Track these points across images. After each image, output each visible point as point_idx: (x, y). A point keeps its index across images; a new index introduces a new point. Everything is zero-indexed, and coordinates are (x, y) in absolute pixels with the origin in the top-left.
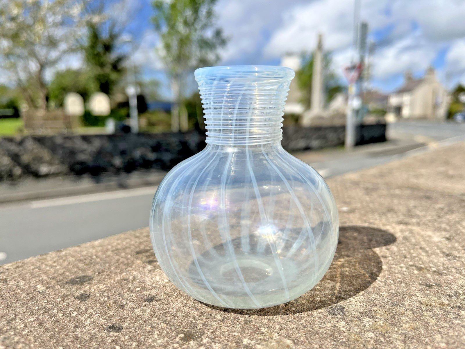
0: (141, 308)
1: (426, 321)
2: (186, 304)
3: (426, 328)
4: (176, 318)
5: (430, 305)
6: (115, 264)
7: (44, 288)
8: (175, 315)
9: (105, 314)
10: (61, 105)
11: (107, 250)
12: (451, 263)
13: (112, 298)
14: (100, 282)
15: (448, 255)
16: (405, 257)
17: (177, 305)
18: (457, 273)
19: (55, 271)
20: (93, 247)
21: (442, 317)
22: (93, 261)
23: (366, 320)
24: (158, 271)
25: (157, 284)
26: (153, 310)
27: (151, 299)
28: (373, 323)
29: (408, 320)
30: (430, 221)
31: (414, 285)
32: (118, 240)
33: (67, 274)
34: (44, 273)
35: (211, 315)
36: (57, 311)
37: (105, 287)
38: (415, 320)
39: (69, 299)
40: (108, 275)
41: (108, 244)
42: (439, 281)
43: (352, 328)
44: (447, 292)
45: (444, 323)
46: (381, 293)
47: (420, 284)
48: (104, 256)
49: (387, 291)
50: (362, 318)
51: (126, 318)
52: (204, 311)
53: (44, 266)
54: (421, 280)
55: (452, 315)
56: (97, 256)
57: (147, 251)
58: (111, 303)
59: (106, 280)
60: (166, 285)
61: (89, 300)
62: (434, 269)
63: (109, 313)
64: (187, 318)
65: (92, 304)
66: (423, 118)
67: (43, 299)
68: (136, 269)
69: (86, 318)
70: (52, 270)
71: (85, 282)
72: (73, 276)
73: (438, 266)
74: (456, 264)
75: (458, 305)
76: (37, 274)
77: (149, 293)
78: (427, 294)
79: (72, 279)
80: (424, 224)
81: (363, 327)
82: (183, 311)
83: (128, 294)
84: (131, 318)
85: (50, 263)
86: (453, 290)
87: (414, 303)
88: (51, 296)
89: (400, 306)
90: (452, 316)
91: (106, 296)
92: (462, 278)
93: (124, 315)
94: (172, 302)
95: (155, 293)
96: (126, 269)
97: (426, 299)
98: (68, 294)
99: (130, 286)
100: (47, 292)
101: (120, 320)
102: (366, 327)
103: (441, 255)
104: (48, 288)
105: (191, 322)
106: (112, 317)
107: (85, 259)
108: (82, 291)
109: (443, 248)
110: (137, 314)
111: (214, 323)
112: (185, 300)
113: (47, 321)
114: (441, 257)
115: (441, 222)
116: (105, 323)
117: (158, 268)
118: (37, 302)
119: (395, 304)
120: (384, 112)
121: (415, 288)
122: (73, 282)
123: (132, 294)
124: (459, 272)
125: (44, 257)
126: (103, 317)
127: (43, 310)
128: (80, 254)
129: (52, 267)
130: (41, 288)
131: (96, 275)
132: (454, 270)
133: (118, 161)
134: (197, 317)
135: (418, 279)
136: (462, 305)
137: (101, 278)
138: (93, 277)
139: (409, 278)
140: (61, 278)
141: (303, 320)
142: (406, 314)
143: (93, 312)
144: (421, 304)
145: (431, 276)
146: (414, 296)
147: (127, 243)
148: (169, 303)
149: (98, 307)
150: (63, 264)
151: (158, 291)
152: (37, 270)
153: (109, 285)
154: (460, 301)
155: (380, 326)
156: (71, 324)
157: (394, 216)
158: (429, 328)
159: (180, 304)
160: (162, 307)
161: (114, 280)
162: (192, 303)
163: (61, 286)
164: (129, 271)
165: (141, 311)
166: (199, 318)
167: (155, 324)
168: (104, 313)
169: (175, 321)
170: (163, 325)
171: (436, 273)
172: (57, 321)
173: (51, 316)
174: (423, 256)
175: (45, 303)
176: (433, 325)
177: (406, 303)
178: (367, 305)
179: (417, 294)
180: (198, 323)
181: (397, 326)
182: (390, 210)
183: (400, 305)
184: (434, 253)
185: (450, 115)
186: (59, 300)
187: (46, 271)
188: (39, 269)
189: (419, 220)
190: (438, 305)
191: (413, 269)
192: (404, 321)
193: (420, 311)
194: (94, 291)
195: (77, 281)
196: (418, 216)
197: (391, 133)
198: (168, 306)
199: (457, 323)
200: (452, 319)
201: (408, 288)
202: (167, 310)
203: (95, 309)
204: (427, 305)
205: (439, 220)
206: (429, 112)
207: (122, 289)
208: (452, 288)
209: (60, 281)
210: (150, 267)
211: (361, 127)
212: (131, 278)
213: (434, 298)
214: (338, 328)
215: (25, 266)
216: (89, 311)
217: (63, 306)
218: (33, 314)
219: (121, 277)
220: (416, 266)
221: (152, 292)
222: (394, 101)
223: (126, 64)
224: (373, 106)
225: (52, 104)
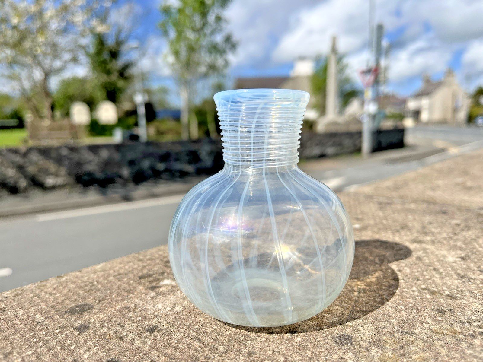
0: (142, 339)
1: (437, 351)
2: (188, 334)
3: (436, 359)
4: (178, 350)
5: (441, 334)
6: (117, 291)
7: (43, 318)
8: (176, 348)
9: (105, 347)
10: (67, 114)
11: (109, 276)
12: (465, 286)
13: (113, 329)
14: (100, 311)
15: (462, 277)
16: (418, 280)
17: (179, 335)
18: (471, 297)
19: (54, 299)
20: (95, 272)
21: (454, 346)
22: (94, 287)
23: (374, 351)
24: (160, 298)
25: (159, 313)
26: (154, 341)
27: (152, 330)
28: (381, 354)
29: (418, 350)
30: (445, 239)
31: (426, 311)
32: (120, 263)
33: (67, 302)
34: (43, 302)
35: (214, 347)
36: (55, 344)
37: (105, 317)
38: (425, 351)
39: (68, 330)
40: (109, 303)
41: (110, 269)
42: (452, 307)
43: (360, 360)
44: (460, 319)
45: (455, 353)
46: (391, 321)
47: (432, 310)
48: (106, 281)
49: (397, 318)
50: (370, 348)
51: (126, 351)
52: (207, 342)
53: (43, 294)
54: (433, 305)
55: (464, 344)
56: (98, 282)
57: (150, 276)
58: (111, 335)
59: (107, 308)
60: (168, 313)
61: (88, 331)
62: (447, 293)
63: (108, 345)
64: (188, 351)
65: (91, 335)
66: (442, 122)
67: (41, 330)
68: (138, 296)
69: (85, 351)
70: (52, 298)
71: (85, 311)
72: (73, 305)
73: (451, 290)
74: (471, 287)
75: (471, 332)
76: (36, 302)
77: (150, 322)
78: (439, 321)
79: (71, 308)
80: (439, 242)
81: (370, 358)
82: (185, 342)
83: (129, 324)
84: (131, 352)
85: (50, 290)
86: (466, 316)
87: (425, 331)
88: (50, 327)
89: (410, 335)
90: (464, 345)
91: (106, 326)
92: (477, 303)
93: (124, 348)
94: (174, 332)
95: (157, 322)
96: (128, 296)
97: (437, 327)
98: (67, 325)
99: (131, 315)
100: (46, 323)
101: (119, 354)
102: (374, 359)
103: (455, 277)
104: (47, 318)
105: (193, 354)
106: (112, 349)
107: (86, 286)
108: (81, 322)
109: (458, 269)
110: (137, 346)
111: (216, 356)
112: (187, 330)
113: (45, 354)
114: (455, 279)
115: (456, 240)
116: (104, 357)
117: (160, 295)
118: (35, 334)
119: (405, 332)
120: (401, 117)
121: (426, 314)
122: (72, 311)
123: (133, 324)
124: (473, 296)
125: (44, 283)
126: (102, 350)
127: (41, 342)
128: (81, 280)
129: (51, 295)
130: (39, 318)
131: (96, 303)
132: (468, 294)
134: (199, 349)
135: (430, 305)
136: (475, 333)
137: (101, 306)
138: (94, 306)
139: (421, 303)
140: (60, 307)
141: (309, 351)
142: (416, 344)
143: (92, 345)
144: (433, 332)
145: (444, 301)
146: (425, 323)
147: (129, 267)
148: (170, 333)
149: (97, 339)
150: (63, 291)
151: (159, 320)
152: (36, 298)
153: (109, 314)
154: (473, 328)
155: (389, 357)
156: (69, 358)
157: (408, 234)
158: (440, 359)
159: (182, 335)
160: (164, 339)
161: (115, 309)
162: (195, 333)
163: (60, 316)
164: (130, 298)
165: (141, 343)
166: (201, 350)
167: (156, 358)
168: (103, 346)
169: (177, 353)
170: (163, 359)
171: (449, 298)
172: (55, 354)
173: (49, 349)
174: (436, 278)
175: (43, 334)
176: (443, 356)
177: (417, 332)
178: (376, 334)
179: (428, 321)
180: (200, 355)
181: (406, 357)
182: (404, 227)
183: (411, 333)
184: (448, 275)
185: (471, 119)
186: (57, 331)
187: (45, 299)
188: (38, 298)
189: (433, 238)
190: (450, 333)
191: (426, 293)
192: (413, 352)
193: (431, 340)
194: (94, 321)
195: (77, 310)
196: (433, 233)
197: (409, 139)
198: (169, 337)
199: (469, 353)
200: (464, 349)
201: (420, 314)
202: (168, 342)
203: (94, 341)
204: (439, 333)
205: (455, 237)
206: (449, 116)
207: (123, 318)
208: (465, 314)
209: (59, 311)
210: (152, 294)
211: (378, 133)
212: (133, 306)
213: (446, 325)
214: (345, 360)
215: (24, 294)
216: (87, 343)
217: (61, 338)
218: (31, 347)
219: (123, 305)
220: (429, 290)
221: (154, 321)
222: (412, 105)
223: (133, 71)
224: (390, 110)
225: (58, 114)
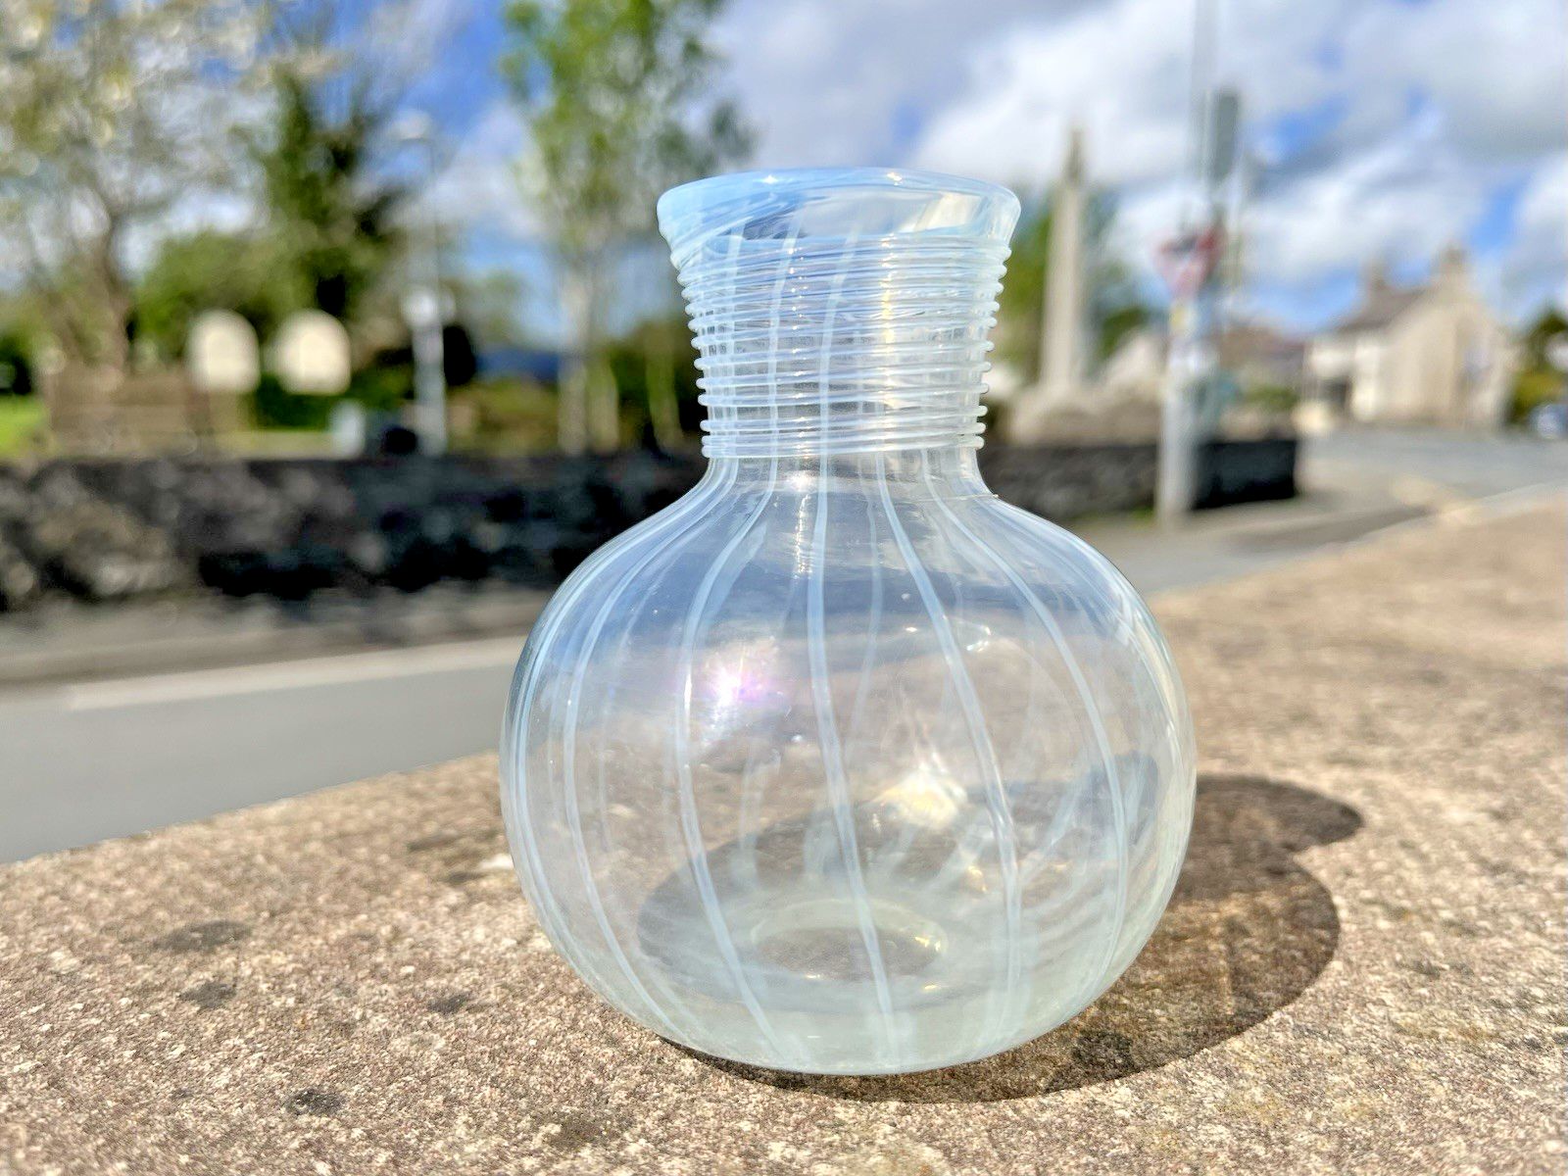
0: (415, 1033)
1: (1416, 1088)
2: (575, 1021)
3: (1416, 1114)
4: (537, 1069)
5: (1430, 1037)
6: (332, 885)
7: (75, 961)
8: (532, 1060)
9: (286, 1053)
10: (178, 353)
11: (307, 838)
12: (1505, 896)
13: (315, 1000)
14: (274, 943)
15: (1496, 870)
16: (1349, 874)
17: (542, 1024)
18: (1526, 928)
19: (116, 904)
20: (259, 827)
21: (1472, 1077)
22: (254, 872)
23: (1203, 1083)
24: (482, 909)
25: (474, 954)
26: (457, 1040)
27: (450, 1005)
28: (1228, 1094)
29: (1352, 1084)
30: (1437, 756)
31: (1376, 968)
32: (348, 802)
33: (161, 914)
34: (77, 912)
35: (660, 1061)
36: (114, 1039)
37: (290, 962)
38: (1378, 1087)
39: (161, 1000)
40: (305, 922)
41: (314, 818)
42: (1463, 957)
43: (1156, 1110)
44: (1491, 994)
45: (1479, 1096)
46: (1261, 993)
47: (1399, 966)
48: (296, 855)
49: (1279, 986)
50: (1190, 1075)
51: (359, 1068)
52: (637, 1045)
53: (79, 888)
54: (1400, 950)
55: (1508, 1070)
56: (269, 858)
57: (447, 842)
58: (309, 1016)
59: (296, 937)
60: (508, 956)
61: (231, 1005)
62: (1447, 915)
63: (299, 1048)
64: (574, 1071)
65: (240, 1017)
66: (1424, 423)
67: (69, 998)
68: (405, 902)
69: (216, 1064)
70: (109, 902)
71: (220, 943)
72: (181, 924)
73: (1460, 906)
74: (1525, 899)
75: (1530, 1035)
76: (56, 912)
77: (444, 982)
78: (1421, 1000)
79: (175, 931)
80: (1416, 763)
81: (1192, 1106)
82: (563, 1045)
83: (372, 987)
84: (376, 1070)
85: (104, 876)
86: (1511, 986)
87: (1375, 1027)
88: (99, 990)
89: (1325, 1038)
90: (1507, 1072)
91: (292, 990)
92: (1545, 948)
93: (354, 1058)
94: (526, 1015)
95: (467, 982)
96: (369, 900)
97: (1416, 1015)
98: (157, 983)
99: (380, 959)
100: (87, 976)
101: (335, 1075)
102: (1204, 1108)
103: (1472, 867)
104: (89, 961)
105: (590, 1082)
106: (310, 1062)
107: (228, 867)
108: (208, 975)
109: (1477, 847)
110: (398, 1055)
111: (669, 1089)
112: (572, 1007)
113: (81, 1072)
114: (1471, 875)
115: (1475, 761)
116: (282, 1085)
117: (481, 900)
118: (46, 1009)
119: (1308, 1030)
120: (1288, 399)
121: (1378, 978)
122: (178, 944)
123: (385, 987)
124: (1533, 927)
125: (83, 856)
126: (276, 1064)
127: (68, 1035)
128: (211, 848)
129: (107, 892)
130: (63, 961)
131: (261, 920)
132: (1516, 921)
133: (371, 551)
134: (610, 1067)
135: (1391, 950)
136: (1543, 1038)
137: (280, 930)
138: (253, 927)
139: (1360, 943)
140: (138, 928)
141: (983, 1080)
142: (1344, 1066)
143: (244, 1046)
144: (1400, 1031)
145: (1437, 938)
146: (1374, 1003)
147: (378, 815)
148: (513, 1017)
149: (261, 1029)
150: (149, 881)
151: (477, 977)
152: (55, 899)
153: (305, 955)
154: (1536, 1024)
155: (1254, 1103)
156: (163, 1086)
157: (1314, 737)
158: (1427, 1113)
159: (553, 1023)
160: (489, 1033)
161: (326, 939)
162: (596, 1019)
163: (134, 957)
164: (379, 907)
165: (412, 1044)
166: (618, 1071)
167: (462, 1090)
168: (282, 1050)
169: (533, 1078)
170: (487, 1093)
171: (1452, 929)
172: (112, 1074)
173: (93, 1056)
174: (1408, 869)
175: (75, 1011)
176: (1439, 1104)
177: (1347, 1029)
178: (1210, 1034)
179: (1384, 996)
180: (612, 1086)
181: (1311, 1106)
182: (1303, 717)
183: (1325, 1032)
184: (1448, 861)
185: (1518, 413)
186: (125, 1001)
187: (85, 903)
188: (62, 899)
189: (1397, 751)
190: (1460, 1037)
191: (1374, 915)
192: (1337, 1090)
193: (1396, 1055)
194: (253, 974)
195: (194, 941)
196: (1397, 740)
197: (1316, 470)
198: (509, 1027)
199: (1524, 1098)
200: (1507, 1084)
201: (1355, 976)
202: (505, 1043)
203: (251, 1035)
204: (1421, 1036)
205: (1469, 752)
206: (1445, 399)
207: (351, 968)
208: (1509, 979)
209: (132, 940)
210: (453, 897)
211: (1213, 450)
212: (385, 931)
213: (1445, 1012)
214: (1106, 1108)
215: (16, 888)
216: (227, 1042)
217: (136, 1024)
218: (31, 1049)
219: (352, 927)
220: (1384, 905)
221: (457, 979)
222: (1326, 360)
223: (406, 217)
224: (1254, 375)
225: (149, 349)
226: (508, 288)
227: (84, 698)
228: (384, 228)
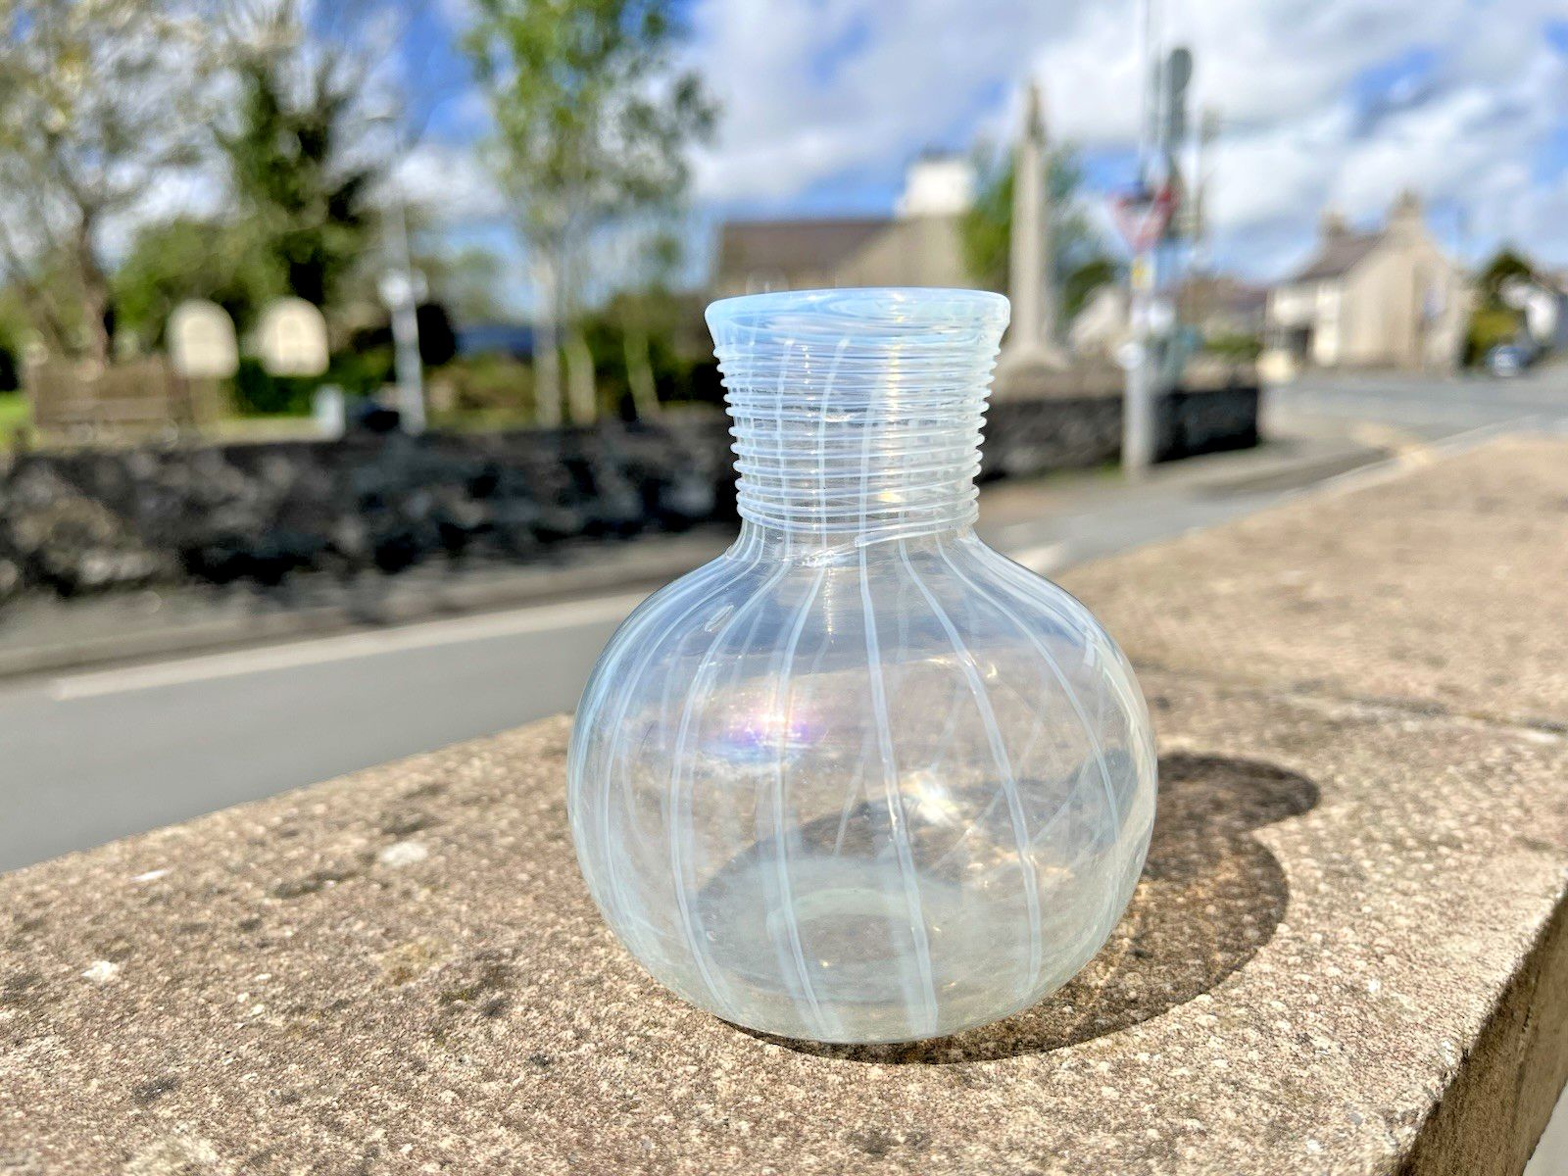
66: (1382, 365)
120: (1254, 349)
133: (351, 534)
185: (1472, 354)
197: (1275, 419)
206: (1404, 345)
211: (1174, 401)
222: (1286, 309)
223: (377, 197)
224: (1216, 326)
225: (129, 340)
226: (483, 265)
227: (71, 688)
228: (355, 210)
